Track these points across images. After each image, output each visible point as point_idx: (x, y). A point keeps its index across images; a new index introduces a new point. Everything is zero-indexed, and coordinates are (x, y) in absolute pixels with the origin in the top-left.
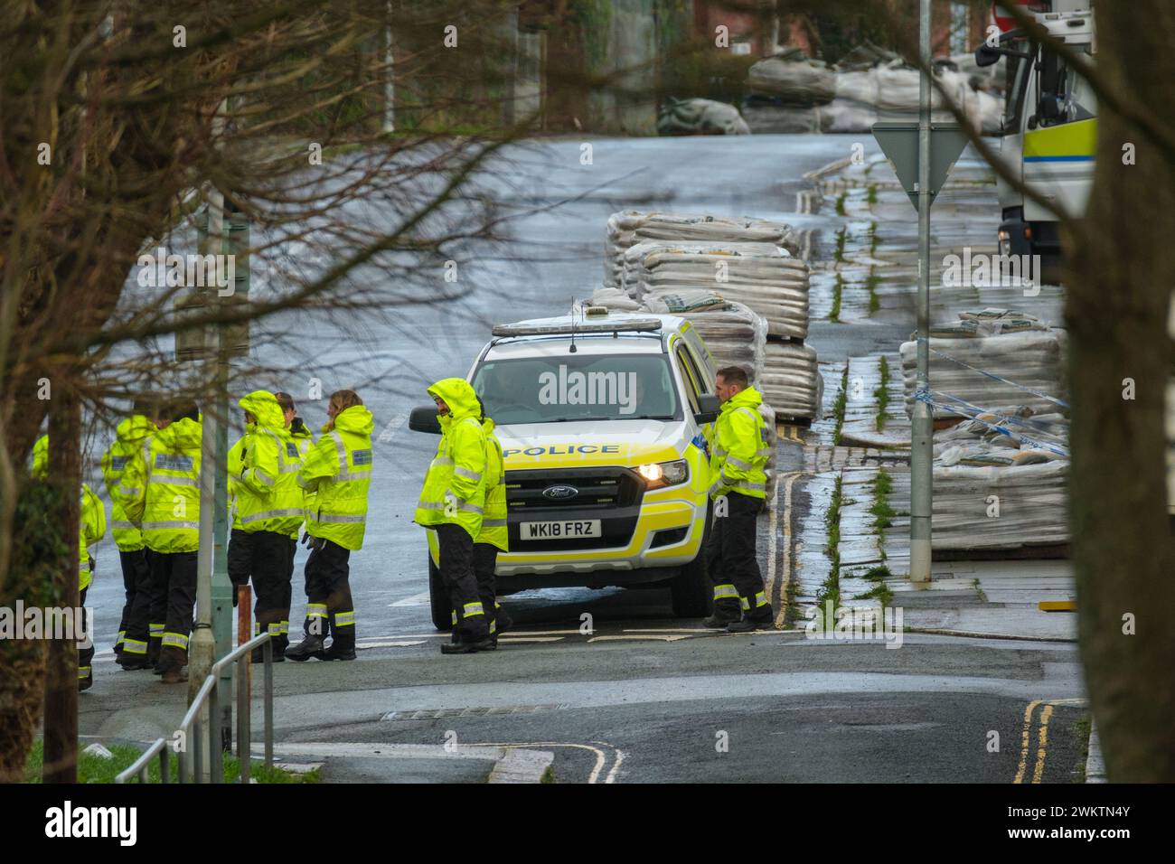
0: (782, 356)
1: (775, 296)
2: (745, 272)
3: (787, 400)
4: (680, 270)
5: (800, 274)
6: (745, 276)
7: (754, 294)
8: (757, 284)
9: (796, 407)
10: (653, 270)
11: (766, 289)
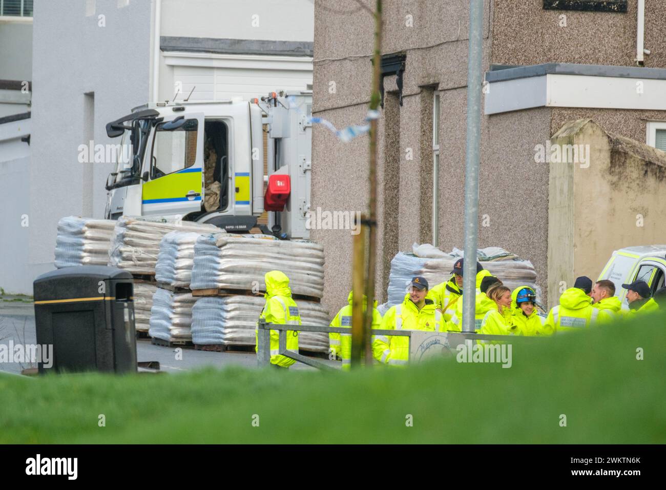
0: (309, 309)
1: (304, 268)
2: (285, 251)
3: (311, 339)
4: (241, 249)
5: (320, 253)
6: (285, 254)
7: (290, 267)
8: (291, 260)
9: (317, 345)
10: (222, 248)
11: (298, 264)
